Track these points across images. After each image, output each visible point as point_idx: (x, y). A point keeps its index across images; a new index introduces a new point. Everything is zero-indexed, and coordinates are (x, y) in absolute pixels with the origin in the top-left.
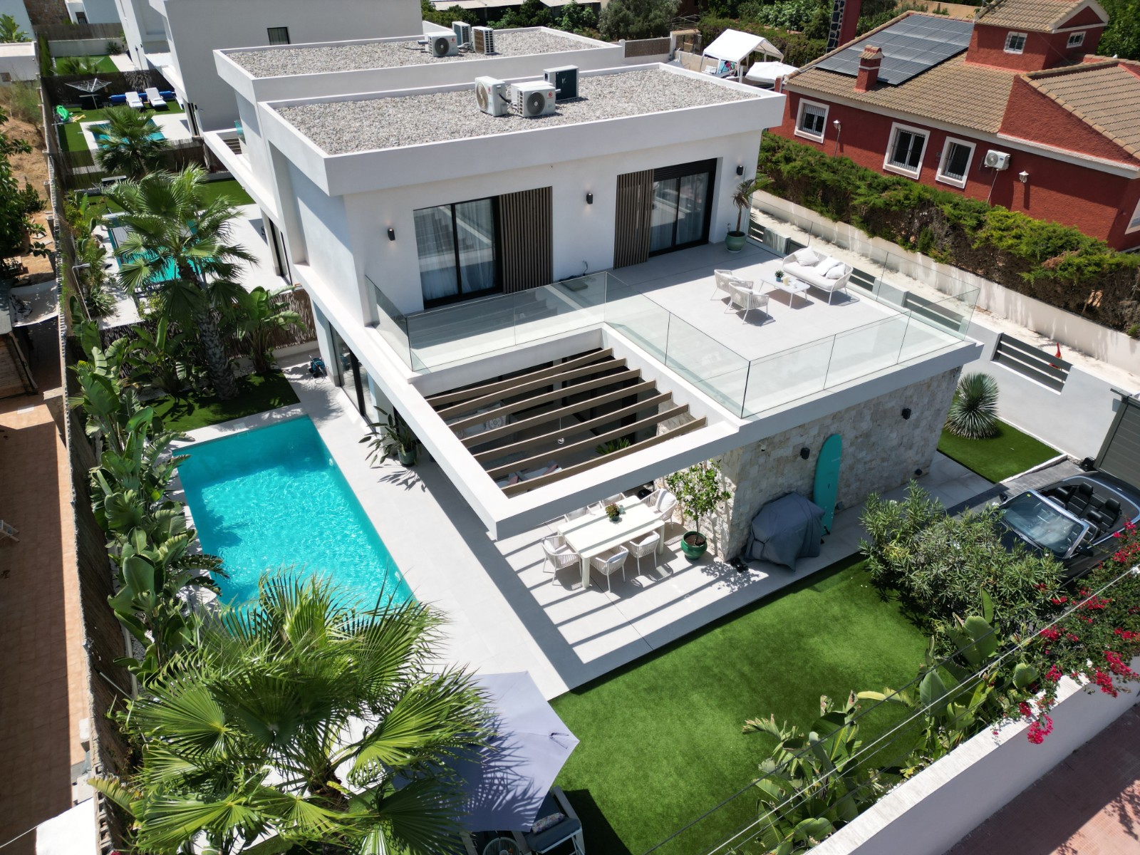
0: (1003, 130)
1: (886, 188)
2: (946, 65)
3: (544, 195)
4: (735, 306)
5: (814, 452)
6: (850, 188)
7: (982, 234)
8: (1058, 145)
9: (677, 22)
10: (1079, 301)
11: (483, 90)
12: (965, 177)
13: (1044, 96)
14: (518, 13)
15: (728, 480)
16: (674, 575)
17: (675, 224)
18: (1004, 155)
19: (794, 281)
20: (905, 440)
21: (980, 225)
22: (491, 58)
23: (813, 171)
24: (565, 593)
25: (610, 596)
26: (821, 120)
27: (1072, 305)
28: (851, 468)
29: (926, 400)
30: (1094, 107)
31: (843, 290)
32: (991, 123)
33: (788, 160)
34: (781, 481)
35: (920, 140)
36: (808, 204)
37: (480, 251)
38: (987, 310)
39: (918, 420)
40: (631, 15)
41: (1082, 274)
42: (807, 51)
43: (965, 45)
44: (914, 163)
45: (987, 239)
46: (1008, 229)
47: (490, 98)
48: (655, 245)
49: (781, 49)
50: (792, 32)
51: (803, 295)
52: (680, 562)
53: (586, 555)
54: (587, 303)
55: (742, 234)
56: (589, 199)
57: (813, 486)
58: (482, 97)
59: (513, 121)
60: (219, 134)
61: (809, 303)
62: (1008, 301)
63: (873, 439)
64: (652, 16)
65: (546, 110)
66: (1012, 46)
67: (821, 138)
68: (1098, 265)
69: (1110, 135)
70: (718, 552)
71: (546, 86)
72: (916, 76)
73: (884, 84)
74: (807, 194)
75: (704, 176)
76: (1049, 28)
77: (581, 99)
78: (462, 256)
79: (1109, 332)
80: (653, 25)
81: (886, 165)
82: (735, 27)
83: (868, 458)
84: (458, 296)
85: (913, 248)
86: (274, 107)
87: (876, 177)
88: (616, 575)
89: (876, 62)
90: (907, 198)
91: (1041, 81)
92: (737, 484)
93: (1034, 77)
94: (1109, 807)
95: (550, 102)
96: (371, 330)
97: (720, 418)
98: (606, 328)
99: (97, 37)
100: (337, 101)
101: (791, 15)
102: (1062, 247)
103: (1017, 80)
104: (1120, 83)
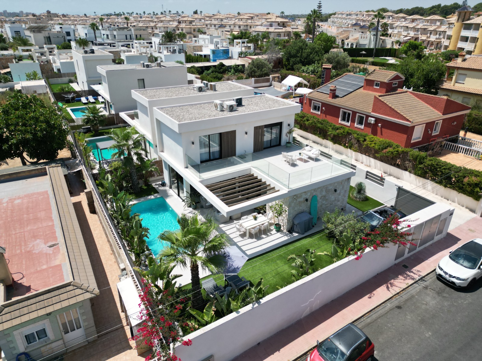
0: (373, 111)
1: (338, 129)
2: (357, 91)
3: (234, 132)
4: (288, 162)
5: (309, 200)
6: (327, 129)
7: (365, 143)
8: (388, 116)
9: (272, 71)
10: (394, 162)
11: (216, 104)
12: (363, 126)
13: (383, 102)
14: (216, 68)
15: (286, 207)
16: (272, 235)
17: (271, 140)
18: (373, 119)
19: (304, 155)
20: (337, 199)
21: (365, 140)
22: (215, 92)
23: (315, 124)
24: (242, 239)
25: (254, 240)
26: (319, 107)
27: (393, 164)
28: (321, 206)
29: (341, 187)
30: (398, 105)
31: (318, 158)
32: (369, 109)
33: (308, 120)
34: (301, 208)
35: (349, 114)
36: (315, 134)
37: (215, 148)
38: (370, 166)
39: (340, 193)
40: (256, 69)
41: (393, 154)
42: (317, 82)
43: (362, 84)
44: (348, 121)
45: (367, 144)
46: (373, 141)
47: (219, 106)
48: (265, 146)
49: (308, 82)
50: (312, 76)
51: (307, 159)
52: (274, 231)
53: (248, 228)
54: (246, 162)
55: (290, 143)
56: (246, 133)
57: (310, 211)
58: (216, 106)
59: (225, 113)
60: (125, 113)
61: (309, 161)
62: (375, 163)
63: (327, 198)
64: (263, 70)
65: (234, 109)
66: (376, 86)
67: (319, 113)
68: (397, 151)
69: (402, 114)
70: (284, 228)
71: (234, 103)
72: (348, 94)
73: (337, 97)
74: (314, 131)
75: (279, 127)
76: (386, 81)
77: (243, 106)
78: (211, 149)
79: (403, 171)
80: (264, 73)
81: (340, 122)
82: (293, 75)
83: (326, 203)
84: (209, 160)
85: (347, 147)
86: (158, 109)
87: (335, 126)
88: (256, 234)
89: (335, 90)
90: (344, 132)
91: (383, 97)
92: (288, 208)
93: (380, 96)
94: (384, 285)
95: (235, 107)
96: (186, 169)
97: (283, 189)
98: (252, 168)
99: (65, 77)
100: (174, 107)
101: (312, 70)
102: (388, 146)
103: (375, 97)
104: (407, 97)
